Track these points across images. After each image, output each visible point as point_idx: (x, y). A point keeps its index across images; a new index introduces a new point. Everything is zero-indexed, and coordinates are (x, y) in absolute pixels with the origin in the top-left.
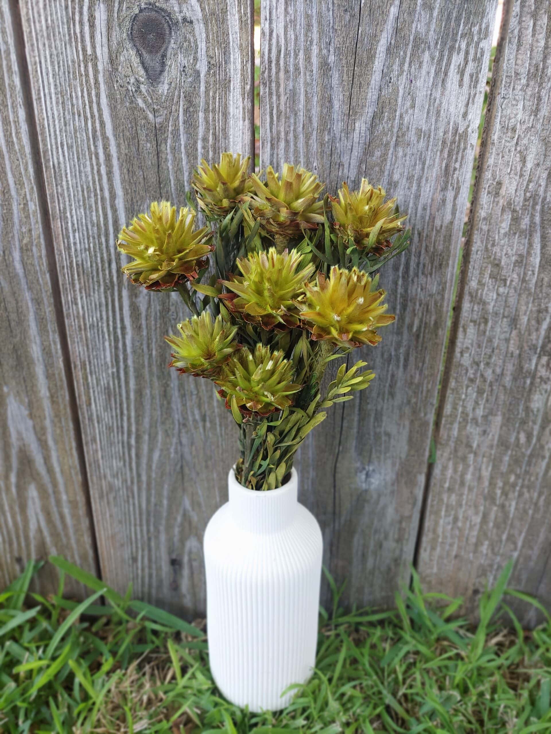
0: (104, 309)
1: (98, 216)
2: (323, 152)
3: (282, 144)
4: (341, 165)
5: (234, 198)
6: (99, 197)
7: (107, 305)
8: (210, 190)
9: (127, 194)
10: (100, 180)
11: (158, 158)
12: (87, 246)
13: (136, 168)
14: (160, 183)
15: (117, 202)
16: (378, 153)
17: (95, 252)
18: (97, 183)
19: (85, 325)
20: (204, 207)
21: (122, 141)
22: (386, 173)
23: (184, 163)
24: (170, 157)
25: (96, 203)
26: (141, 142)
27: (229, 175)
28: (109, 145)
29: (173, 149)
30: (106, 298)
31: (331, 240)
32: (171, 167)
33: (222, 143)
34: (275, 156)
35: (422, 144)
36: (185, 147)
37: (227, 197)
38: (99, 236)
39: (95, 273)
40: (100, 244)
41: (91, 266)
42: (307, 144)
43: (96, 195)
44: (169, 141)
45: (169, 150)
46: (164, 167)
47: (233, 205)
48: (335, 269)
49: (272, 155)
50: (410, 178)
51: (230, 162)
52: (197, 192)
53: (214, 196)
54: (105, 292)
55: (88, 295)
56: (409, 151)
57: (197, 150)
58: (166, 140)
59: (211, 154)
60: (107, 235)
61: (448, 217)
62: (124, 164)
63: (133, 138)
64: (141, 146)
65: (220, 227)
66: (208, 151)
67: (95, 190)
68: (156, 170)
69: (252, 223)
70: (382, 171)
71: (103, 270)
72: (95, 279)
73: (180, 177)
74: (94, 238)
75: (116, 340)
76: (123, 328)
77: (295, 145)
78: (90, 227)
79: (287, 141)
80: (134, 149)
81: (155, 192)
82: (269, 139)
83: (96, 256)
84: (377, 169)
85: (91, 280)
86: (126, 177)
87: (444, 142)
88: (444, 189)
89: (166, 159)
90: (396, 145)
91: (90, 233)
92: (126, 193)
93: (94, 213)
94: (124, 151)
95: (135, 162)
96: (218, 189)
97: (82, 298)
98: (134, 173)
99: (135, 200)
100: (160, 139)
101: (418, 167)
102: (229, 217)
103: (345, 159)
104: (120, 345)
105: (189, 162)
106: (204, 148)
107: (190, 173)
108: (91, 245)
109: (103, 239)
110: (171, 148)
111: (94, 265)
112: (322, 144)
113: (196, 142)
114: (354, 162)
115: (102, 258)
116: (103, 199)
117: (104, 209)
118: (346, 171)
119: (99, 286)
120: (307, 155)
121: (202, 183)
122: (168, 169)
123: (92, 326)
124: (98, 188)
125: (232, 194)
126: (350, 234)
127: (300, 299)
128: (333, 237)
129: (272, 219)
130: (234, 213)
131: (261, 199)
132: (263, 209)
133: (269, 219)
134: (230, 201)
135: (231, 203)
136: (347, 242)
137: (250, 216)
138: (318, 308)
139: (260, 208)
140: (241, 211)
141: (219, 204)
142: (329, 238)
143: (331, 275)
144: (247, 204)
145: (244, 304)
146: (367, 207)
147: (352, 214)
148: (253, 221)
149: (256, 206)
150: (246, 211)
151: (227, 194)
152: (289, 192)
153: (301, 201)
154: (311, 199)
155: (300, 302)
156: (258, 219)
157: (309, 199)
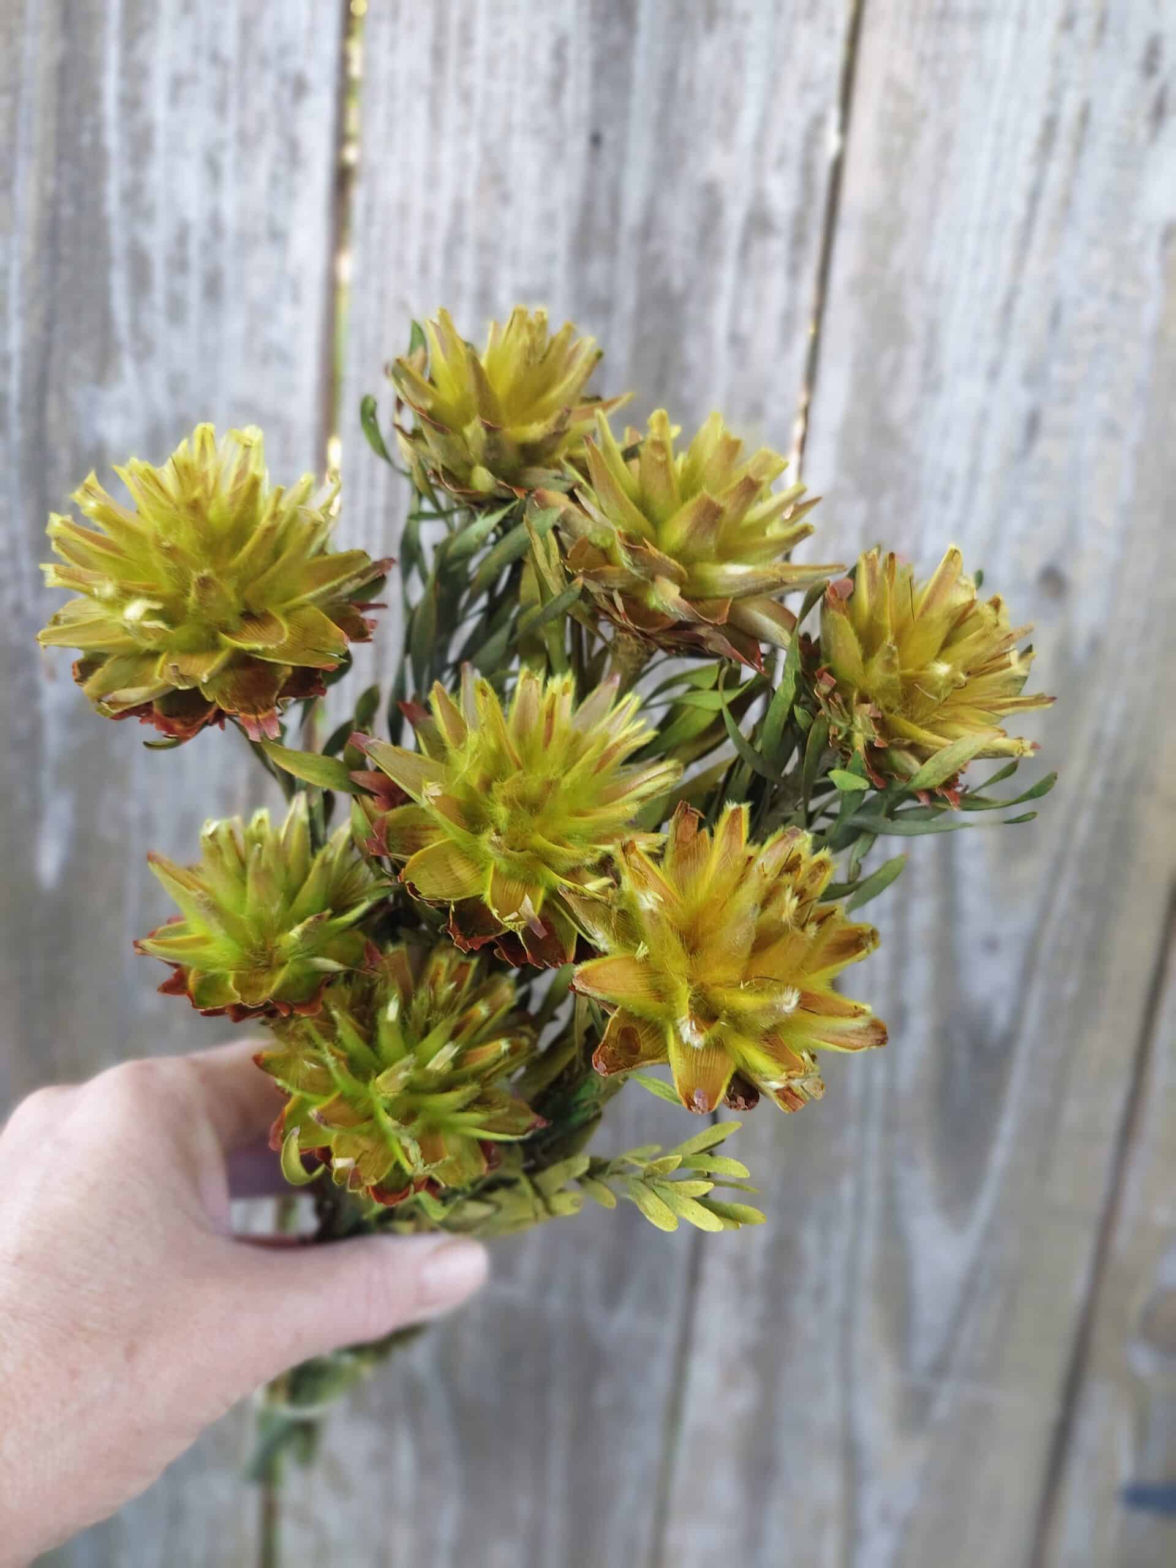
8: (443, 428)
27: (515, 392)
31: (792, 718)
37: (491, 466)
47: (502, 495)
48: (736, 813)
51: (532, 350)
53: (449, 448)
69: (555, 584)
96: (468, 431)
125: (512, 457)
126: (860, 726)
127: (594, 885)
128: (798, 712)
129: (621, 593)
130: (500, 524)
131: (603, 516)
132: (602, 544)
133: (612, 589)
134: (496, 482)
135: (500, 486)
136: (840, 737)
137: (552, 559)
138: (643, 948)
139: (593, 541)
140: (526, 530)
141: (460, 474)
142: (787, 710)
143: (721, 828)
144: (553, 517)
145: (422, 829)
146: (942, 669)
147: (888, 676)
148: (559, 580)
149: (582, 531)
150: (543, 536)
151: (493, 455)
152: (704, 533)
153: (735, 570)
154: (768, 581)
155: (590, 902)
156: (580, 581)
157: (764, 579)
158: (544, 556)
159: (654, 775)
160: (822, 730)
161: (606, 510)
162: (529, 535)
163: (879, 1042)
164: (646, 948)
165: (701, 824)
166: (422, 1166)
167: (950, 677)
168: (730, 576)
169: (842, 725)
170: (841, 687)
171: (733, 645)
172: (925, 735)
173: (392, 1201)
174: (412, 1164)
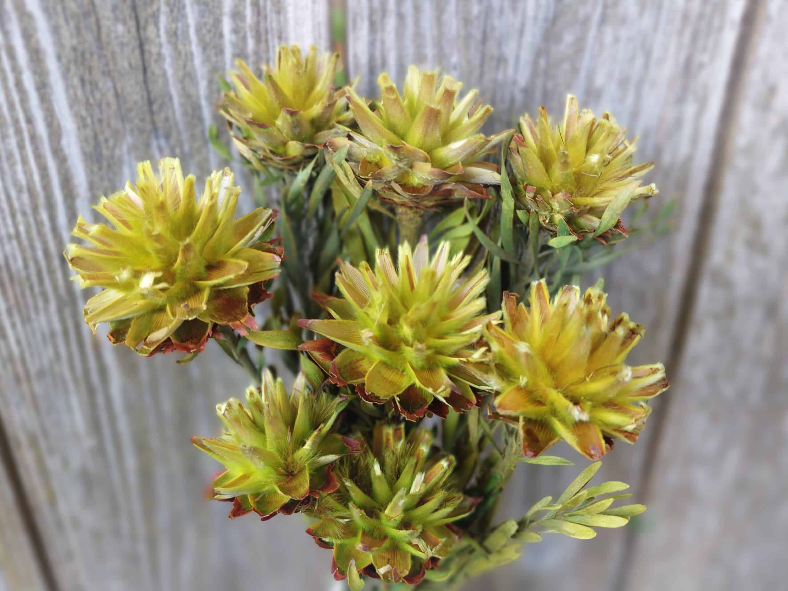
0: (60, 341)
1: (28, 173)
2: (468, 37)
3: (391, 23)
4: (501, 60)
5: (312, 139)
6: (26, 135)
7: (66, 333)
8: (262, 126)
9: (85, 126)
10: (24, 100)
11: (142, 52)
12: (12, 230)
13: (97, 75)
14: (150, 103)
15: (64, 142)
16: (568, 38)
17: (30, 240)
18: (18, 107)
19: (27, 372)
20: (248, 154)
21: (62, 21)
22: (583, 74)
23: (198, 60)
24: (167, 51)
25: (21, 147)
26: (105, 23)
27: (296, 92)
28: (35, 29)
29: (173, 35)
30: (63, 321)
31: (516, 220)
32: (170, 72)
33: (272, 22)
34: (378, 45)
35: (647, 21)
36: (198, 30)
37: (298, 138)
38: (35, 209)
39: (34, 278)
40: (39, 224)
41: (26, 266)
42: (439, 21)
43: (18, 132)
44: (163, 20)
45: (163, 38)
46: (157, 71)
47: (310, 152)
48: (539, 286)
49: (372, 44)
50: (624, 82)
51: (298, 65)
52: (230, 124)
53: (270, 137)
54: (60, 311)
55: (26, 320)
56: (624, 33)
57: (221, 36)
58: (155, 17)
59: (251, 44)
60: (51, 207)
61: (684, 148)
62: (73, 68)
63: (86, 15)
64: (104, 31)
65: (286, 196)
66: (244, 38)
67: (16, 122)
68: (140, 77)
69: (355, 191)
70: (575, 71)
71: (51, 272)
72: (37, 289)
73: (192, 90)
74: (24, 214)
75: (91, 392)
76: (103, 371)
77: (417, 22)
78: (13, 194)
79: (401, 17)
80: (89, 37)
81: (143, 120)
82: (365, 13)
83: (32, 247)
84: (566, 66)
85: (28, 293)
86: (80, 93)
87: (685, 17)
88: (681, 100)
89: (159, 54)
90: (603, 21)
91: (16, 205)
92: (82, 124)
93: (19, 168)
94: (69, 41)
95: (95, 63)
96: (279, 122)
97: (13, 326)
98: (94, 85)
99: (101, 138)
100: (143, 16)
101: (639, 62)
102: (303, 175)
103: (510, 50)
104: (100, 399)
105: (207, 59)
106: (236, 31)
107: (211, 82)
108: (22, 228)
109: (44, 216)
110: (167, 32)
111: (31, 265)
112: (467, 22)
113: (218, 22)
114: (526, 56)
115: (46, 252)
116: (34, 137)
117: (38, 156)
118: (510, 71)
119: (46, 301)
120: (439, 44)
121: (242, 109)
122: (164, 74)
123: (41, 374)
124: (21, 116)
125: (307, 129)
126: (558, 209)
127: (477, 355)
128: (520, 213)
129: (396, 181)
130: (314, 169)
131: (370, 142)
132: (375, 160)
133: (390, 182)
134: (304, 146)
135: (307, 148)
136: (547, 221)
137: (349, 177)
138: (523, 379)
139: (369, 160)
140: (331, 165)
141: (281, 150)
142: (512, 216)
143: (533, 298)
144: (342, 154)
145: (355, 363)
146: (594, 158)
147: (565, 172)
148: (357, 188)
149: (361, 156)
150: (341, 166)
151: (297, 131)
152: (433, 129)
153: (456, 146)
154: (479, 143)
155: (479, 365)
156: (370, 184)
157: (476, 143)
158: (344, 177)
159: (476, 282)
160: (536, 221)
161: (371, 139)
162: (333, 168)
163: (665, 386)
164: (525, 378)
165: (518, 301)
166: (430, 550)
167: (601, 160)
168: (454, 150)
169: (546, 213)
170: (539, 191)
171: (470, 189)
172: (597, 201)
173: (418, 580)
174: (424, 552)
